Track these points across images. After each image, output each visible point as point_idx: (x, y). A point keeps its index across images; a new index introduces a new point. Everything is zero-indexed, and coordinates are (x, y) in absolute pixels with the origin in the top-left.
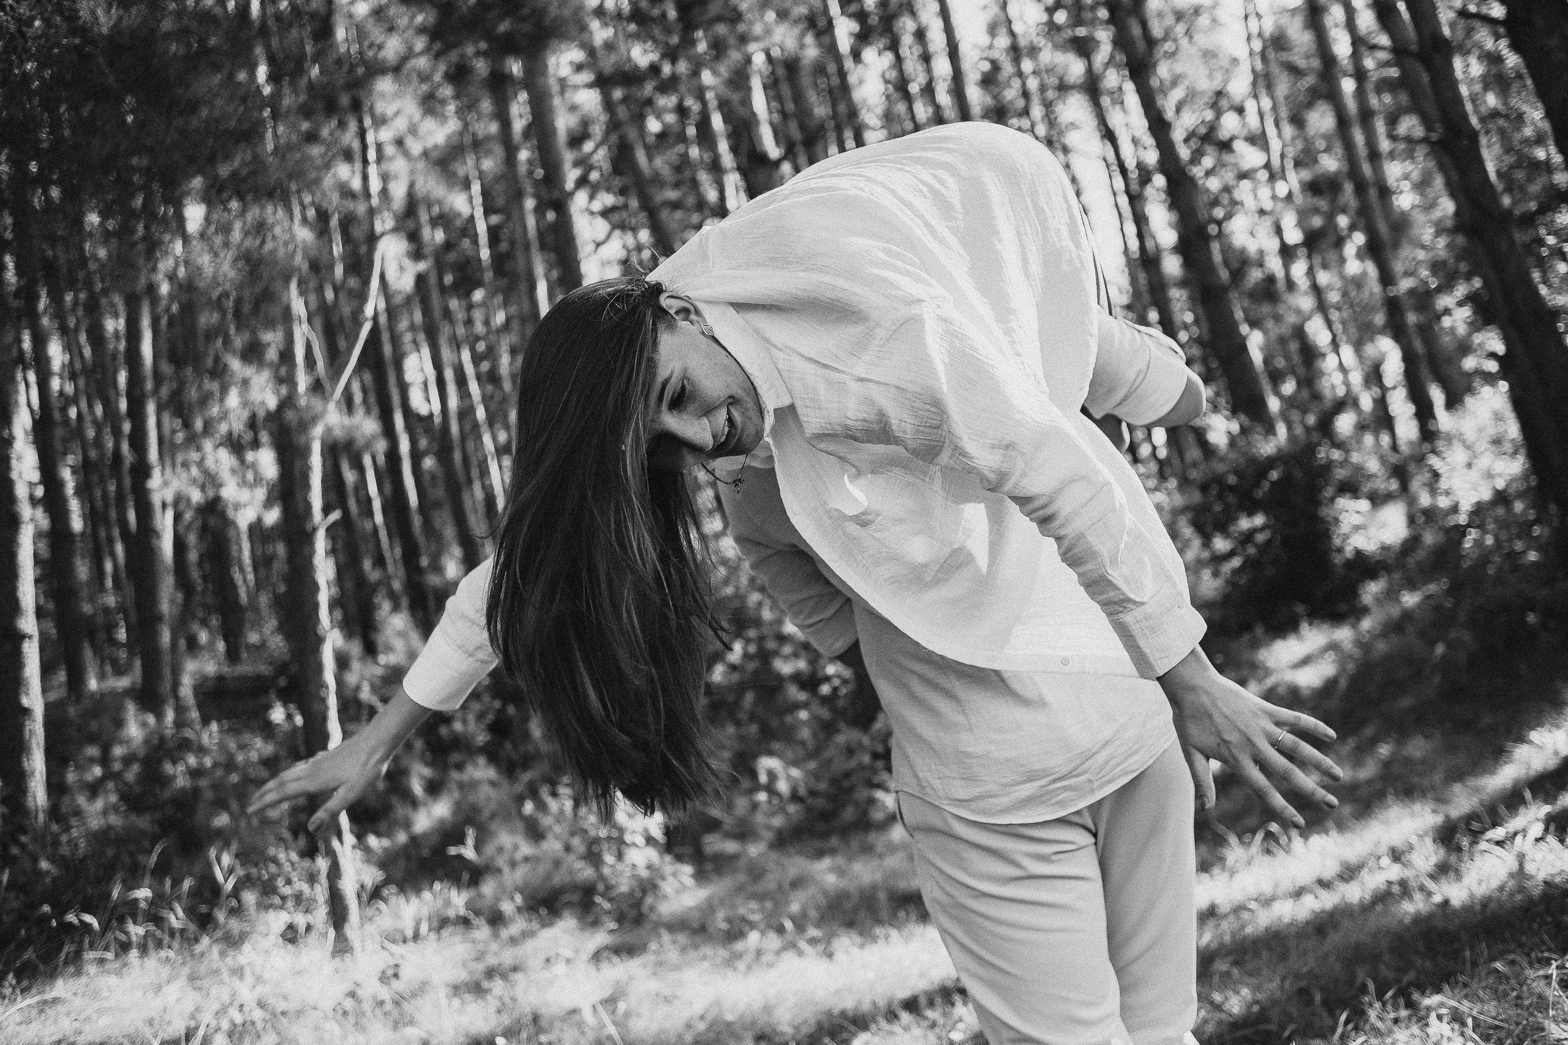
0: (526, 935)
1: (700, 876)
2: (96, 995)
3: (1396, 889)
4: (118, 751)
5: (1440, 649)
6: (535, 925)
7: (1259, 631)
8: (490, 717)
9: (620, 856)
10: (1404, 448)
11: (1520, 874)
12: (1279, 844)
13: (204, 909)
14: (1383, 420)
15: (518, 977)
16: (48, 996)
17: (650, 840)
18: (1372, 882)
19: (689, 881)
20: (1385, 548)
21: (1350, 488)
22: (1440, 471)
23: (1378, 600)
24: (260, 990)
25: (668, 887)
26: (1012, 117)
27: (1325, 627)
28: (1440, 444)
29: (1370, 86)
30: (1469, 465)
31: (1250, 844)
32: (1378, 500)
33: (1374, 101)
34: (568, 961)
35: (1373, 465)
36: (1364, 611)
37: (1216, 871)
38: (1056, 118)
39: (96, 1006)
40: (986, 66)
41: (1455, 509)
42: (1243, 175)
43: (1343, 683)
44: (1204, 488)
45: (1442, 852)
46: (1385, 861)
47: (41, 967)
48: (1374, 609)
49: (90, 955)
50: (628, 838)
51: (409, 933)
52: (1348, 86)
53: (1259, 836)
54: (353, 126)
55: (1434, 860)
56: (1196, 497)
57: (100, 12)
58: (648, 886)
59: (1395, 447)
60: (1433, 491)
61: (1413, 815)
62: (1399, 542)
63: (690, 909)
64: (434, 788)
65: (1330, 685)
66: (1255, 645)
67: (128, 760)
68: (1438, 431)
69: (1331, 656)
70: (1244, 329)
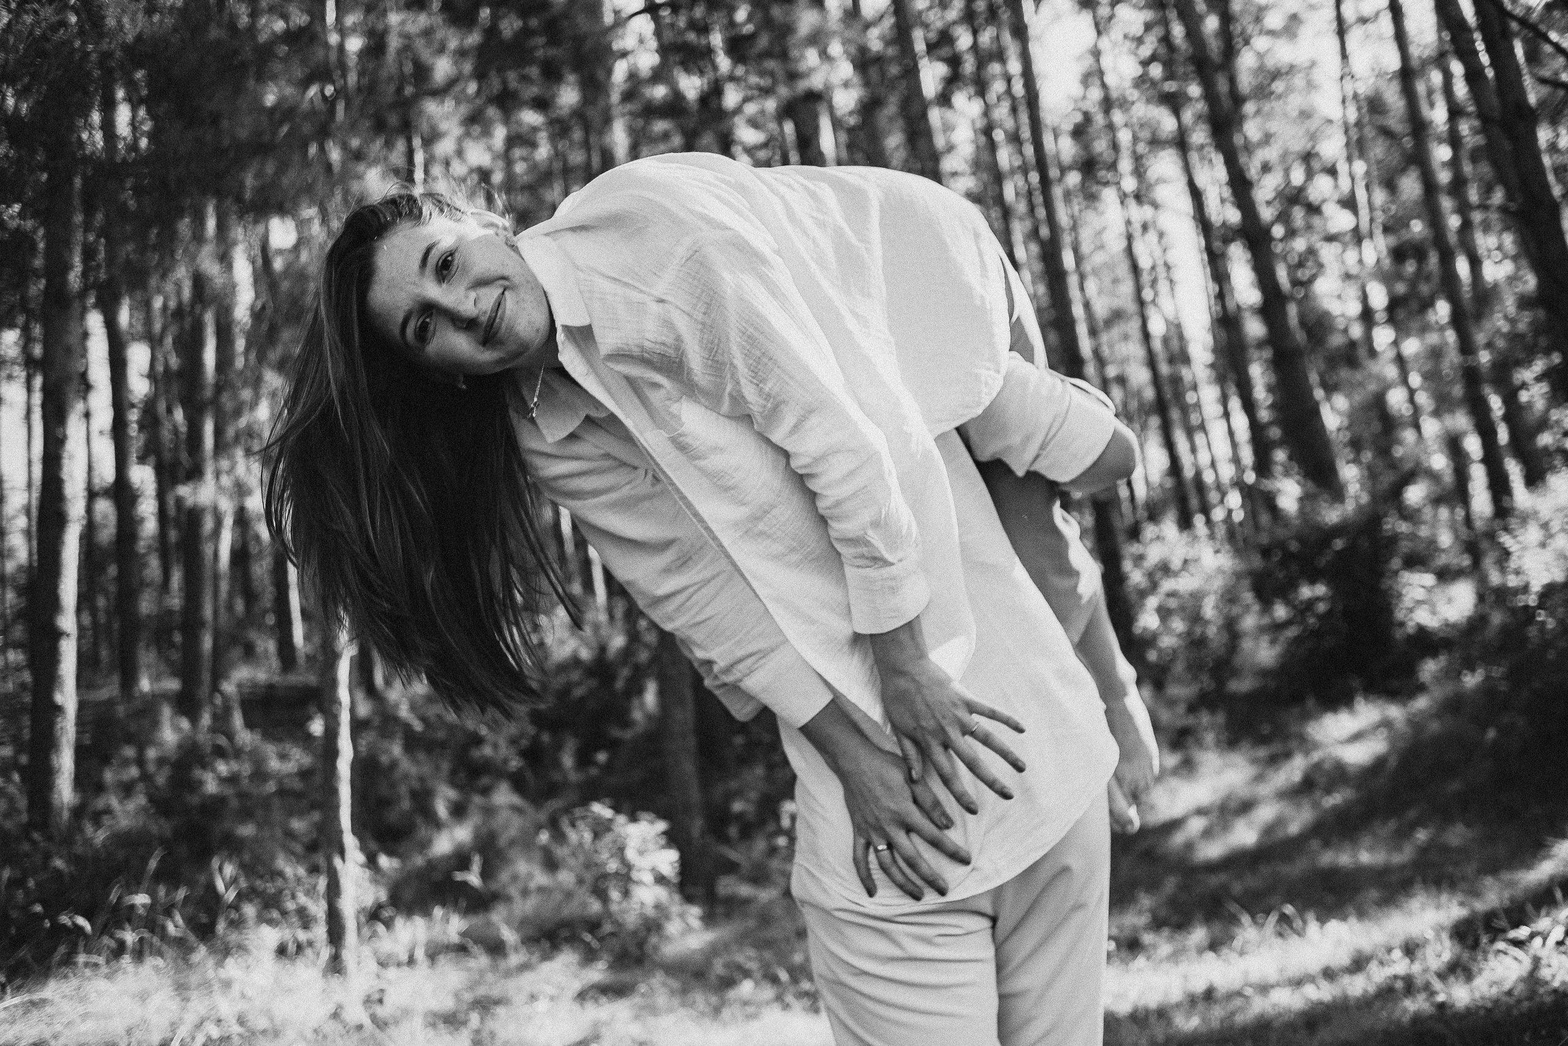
0: (524, 967)
1: (709, 920)
2: (83, 999)
3: (1399, 985)
4: (152, 753)
5: (1491, 734)
6: (535, 958)
7: (1310, 703)
8: (524, 743)
9: (626, 894)
10: (1479, 524)
11: (1532, 979)
12: (1292, 928)
13: (204, 919)
14: (1460, 493)
15: (501, 1011)
16: (36, 997)
17: (660, 880)
18: (1378, 975)
19: (696, 923)
20: (1447, 624)
21: (1416, 561)
22: (1511, 550)
23: (1437, 679)
24: (242, 1006)
25: (673, 928)
26: (1101, 169)
27: (1380, 702)
28: (1513, 522)
29: (1464, 155)
30: (1543, 545)
31: (1263, 925)
32: (1446, 575)
33: (1467, 168)
34: (552, 998)
35: (1445, 539)
36: (1421, 688)
37: (1225, 951)
38: (1145, 172)
39: (81, 1009)
40: (1078, 118)
41: (1525, 589)
42: (1330, 238)
43: (1393, 762)
44: (1266, 552)
45: (1458, 949)
46: (1397, 954)
47: (36, 968)
48: (1432, 688)
49: (81, 958)
50: (635, 875)
51: (404, 957)
52: (1442, 153)
53: (1273, 918)
54: (400, 146)
55: (1447, 956)
56: (1257, 562)
57: (126, 20)
58: (653, 926)
59: (1468, 520)
60: (1503, 570)
61: (1438, 907)
62: (1464, 620)
63: (694, 952)
64: (459, 811)
65: (1379, 764)
66: (1307, 716)
67: (161, 761)
68: (1513, 509)
69: (1383, 733)
70: (1319, 393)
